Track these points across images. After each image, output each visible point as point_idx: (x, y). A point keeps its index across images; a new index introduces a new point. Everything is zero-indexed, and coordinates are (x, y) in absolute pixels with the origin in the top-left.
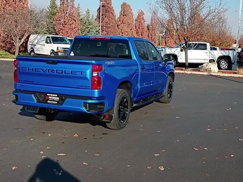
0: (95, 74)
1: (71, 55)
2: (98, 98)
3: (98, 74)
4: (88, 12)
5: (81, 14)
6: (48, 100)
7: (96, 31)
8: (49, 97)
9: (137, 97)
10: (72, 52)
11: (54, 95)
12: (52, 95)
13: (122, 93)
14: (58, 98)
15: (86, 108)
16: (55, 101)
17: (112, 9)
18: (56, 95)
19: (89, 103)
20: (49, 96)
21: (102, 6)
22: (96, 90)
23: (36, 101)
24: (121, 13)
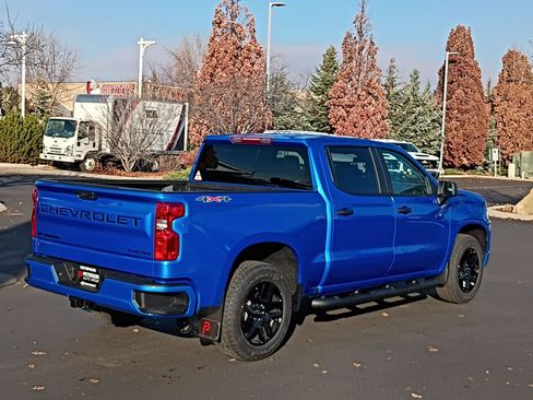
0: (162, 225)
1: (196, 178)
2: (169, 282)
3: (169, 224)
4: (415, 77)
5: (398, 81)
6: (81, 279)
7: (433, 121)
8: (85, 273)
9: (324, 285)
10: (199, 173)
11: (91, 269)
12: (87, 269)
13: (255, 271)
14: (98, 277)
15: (140, 304)
16: (93, 283)
17: (475, 67)
18: (94, 270)
19: (146, 292)
20: (83, 271)
21: (450, 62)
22: (166, 263)
23: (57, 280)
24: (502, 76)
